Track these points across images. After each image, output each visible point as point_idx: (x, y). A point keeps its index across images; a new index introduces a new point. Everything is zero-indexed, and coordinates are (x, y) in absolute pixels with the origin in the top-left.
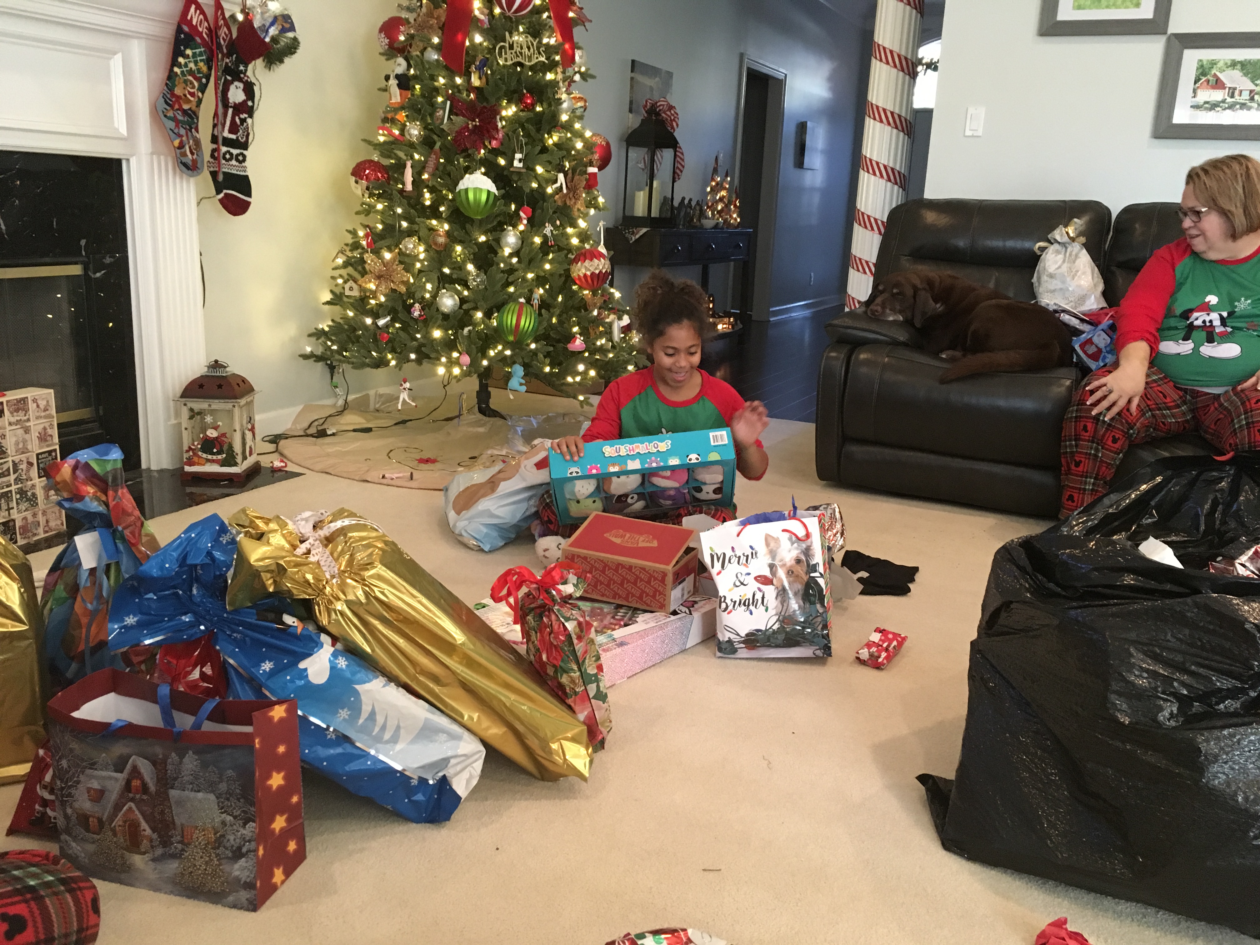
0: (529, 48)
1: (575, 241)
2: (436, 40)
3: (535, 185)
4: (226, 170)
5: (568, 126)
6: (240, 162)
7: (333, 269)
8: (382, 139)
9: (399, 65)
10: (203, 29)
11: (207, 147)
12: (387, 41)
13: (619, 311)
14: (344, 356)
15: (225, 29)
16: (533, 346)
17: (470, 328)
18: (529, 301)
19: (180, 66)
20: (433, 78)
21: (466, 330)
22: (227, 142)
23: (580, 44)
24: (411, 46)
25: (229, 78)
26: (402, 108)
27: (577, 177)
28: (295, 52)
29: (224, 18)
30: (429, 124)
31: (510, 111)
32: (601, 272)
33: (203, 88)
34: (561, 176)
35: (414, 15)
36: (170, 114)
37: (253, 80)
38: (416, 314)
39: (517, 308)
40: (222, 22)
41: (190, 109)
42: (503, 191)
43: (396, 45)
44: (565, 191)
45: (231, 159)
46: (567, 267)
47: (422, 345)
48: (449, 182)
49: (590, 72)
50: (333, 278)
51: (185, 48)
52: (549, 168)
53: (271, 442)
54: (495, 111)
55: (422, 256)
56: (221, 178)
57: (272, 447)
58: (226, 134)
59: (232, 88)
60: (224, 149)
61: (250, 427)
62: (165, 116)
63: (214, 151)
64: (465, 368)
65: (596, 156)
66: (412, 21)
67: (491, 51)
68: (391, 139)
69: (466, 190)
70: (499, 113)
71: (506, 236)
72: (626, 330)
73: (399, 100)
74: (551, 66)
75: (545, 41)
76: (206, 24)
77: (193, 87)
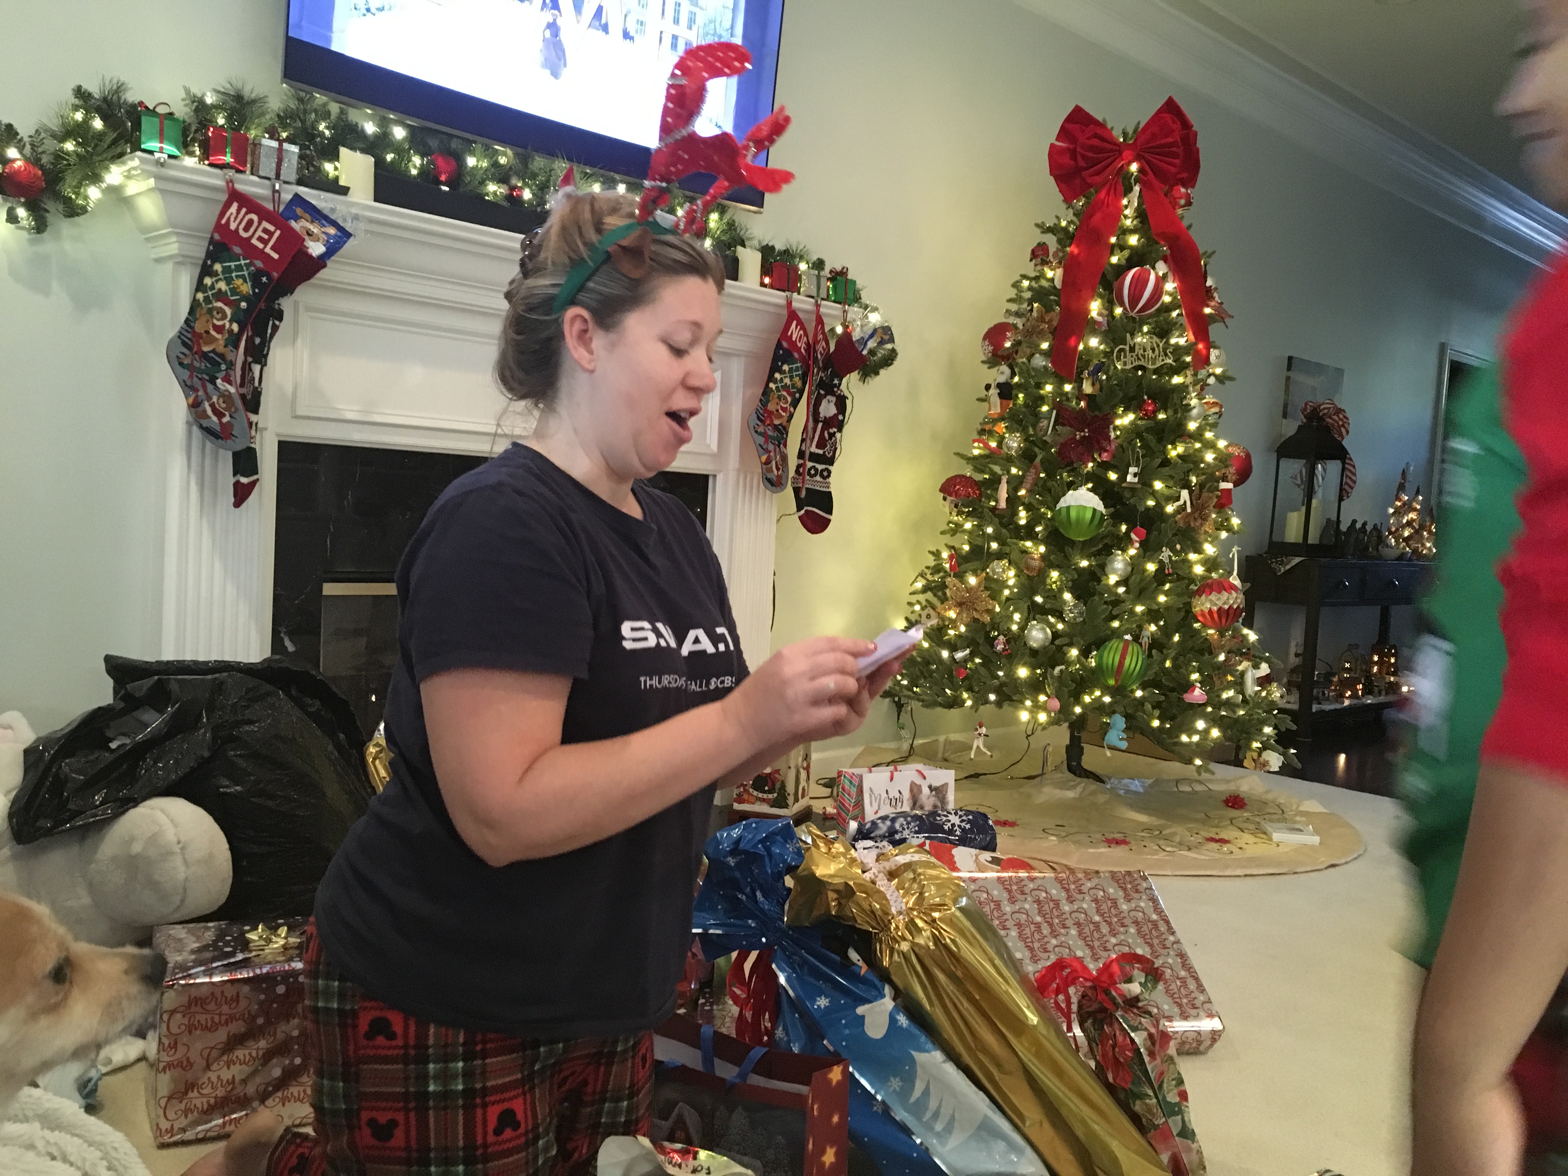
0: (1153, 350)
1: (1198, 570)
2: (1045, 346)
3: (1151, 503)
4: (810, 486)
5: (1198, 435)
6: (825, 478)
7: (911, 594)
8: (976, 452)
9: (1002, 373)
10: (801, 345)
11: (793, 462)
12: (991, 348)
13: (1254, 656)
14: (914, 693)
15: (824, 343)
16: (1139, 694)
17: (1063, 667)
18: (1136, 639)
19: (775, 381)
20: (1039, 386)
21: (1057, 669)
22: (814, 457)
23: (1217, 344)
24: (1017, 352)
25: (822, 392)
26: (1002, 419)
27: (1205, 494)
28: (891, 364)
29: (823, 333)
30: (1031, 435)
31: (1125, 420)
32: (1231, 607)
33: (795, 403)
34: (1185, 494)
35: (1024, 320)
36: (761, 429)
37: (847, 394)
38: (1000, 647)
39: (1121, 645)
40: (821, 336)
41: (781, 424)
42: (1112, 510)
43: (999, 353)
44: (1189, 510)
45: (815, 475)
46: (1186, 599)
47: (1003, 685)
48: (1049, 499)
49: (1229, 374)
50: (910, 604)
51: (782, 365)
52: (1171, 484)
53: (826, 785)
54: (1108, 420)
55: (1011, 582)
56: (803, 494)
57: (827, 791)
58: (814, 449)
59: (824, 403)
60: (810, 464)
61: (805, 766)
62: (756, 432)
63: (799, 466)
64: (1053, 714)
65: (1232, 470)
66: (1020, 326)
67: (1107, 354)
68: (987, 452)
69: (1068, 508)
70: (1112, 423)
71: (1113, 561)
72: (1264, 682)
73: (999, 411)
74: (1180, 368)
75: (1173, 341)
76: (805, 339)
77: (786, 402)
